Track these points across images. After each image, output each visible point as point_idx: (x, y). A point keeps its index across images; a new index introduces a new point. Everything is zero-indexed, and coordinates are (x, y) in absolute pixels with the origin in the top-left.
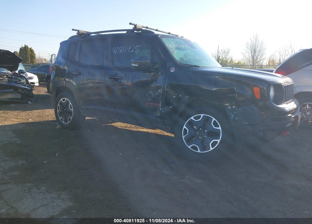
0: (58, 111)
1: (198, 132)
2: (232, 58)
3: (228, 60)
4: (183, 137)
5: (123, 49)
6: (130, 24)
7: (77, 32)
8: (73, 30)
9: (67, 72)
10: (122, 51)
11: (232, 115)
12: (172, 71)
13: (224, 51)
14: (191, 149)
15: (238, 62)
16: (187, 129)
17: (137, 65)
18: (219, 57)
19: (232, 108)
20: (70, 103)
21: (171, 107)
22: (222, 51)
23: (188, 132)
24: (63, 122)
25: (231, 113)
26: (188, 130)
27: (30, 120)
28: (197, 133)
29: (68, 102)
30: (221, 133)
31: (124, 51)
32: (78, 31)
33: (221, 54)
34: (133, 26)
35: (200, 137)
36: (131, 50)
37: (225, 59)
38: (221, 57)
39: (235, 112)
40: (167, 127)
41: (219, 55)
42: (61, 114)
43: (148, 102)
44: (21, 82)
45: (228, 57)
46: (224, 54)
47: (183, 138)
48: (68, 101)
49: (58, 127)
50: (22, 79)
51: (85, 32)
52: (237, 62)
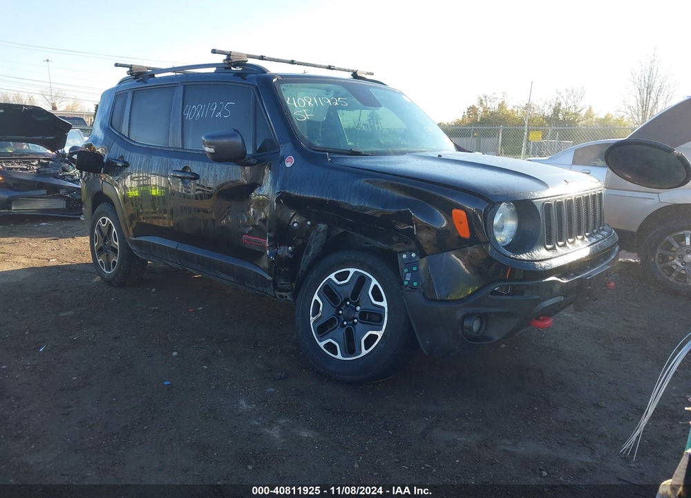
0: (95, 245)
1: (341, 310)
2: (590, 109)
3: (580, 111)
4: (312, 319)
5: (202, 110)
6: (214, 51)
7: (128, 69)
8: (117, 65)
9: (105, 161)
10: (200, 114)
11: (407, 275)
12: (288, 165)
13: (573, 90)
14: (324, 350)
15: (606, 117)
16: (320, 301)
17: (212, 150)
18: (560, 104)
19: (409, 257)
20: (114, 230)
21: (290, 248)
22: (567, 91)
23: (321, 309)
24: (104, 270)
25: (406, 270)
26: (321, 304)
27: (54, 262)
28: (341, 312)
29: (110, 227)
30: (386, 315)
31: (204, 114)
32: (130, 67)
33: (565, 98)
34: (225, 57)
35: (345, 323)
36: (217, 111)
37: (573, 110)
38: (563, 105)
39: (415, 269)
40: (284, 294)
41: (560, 99)
42: (101, 250)
43: (246, 234)
44: (67, 173)
45: (580, 105)
46: (572, 97)
47: (311, 323)
48: (110, 224)
49: (98, 279)
50: (72, 166)
51: (149, 68)
52: (602, 116)
